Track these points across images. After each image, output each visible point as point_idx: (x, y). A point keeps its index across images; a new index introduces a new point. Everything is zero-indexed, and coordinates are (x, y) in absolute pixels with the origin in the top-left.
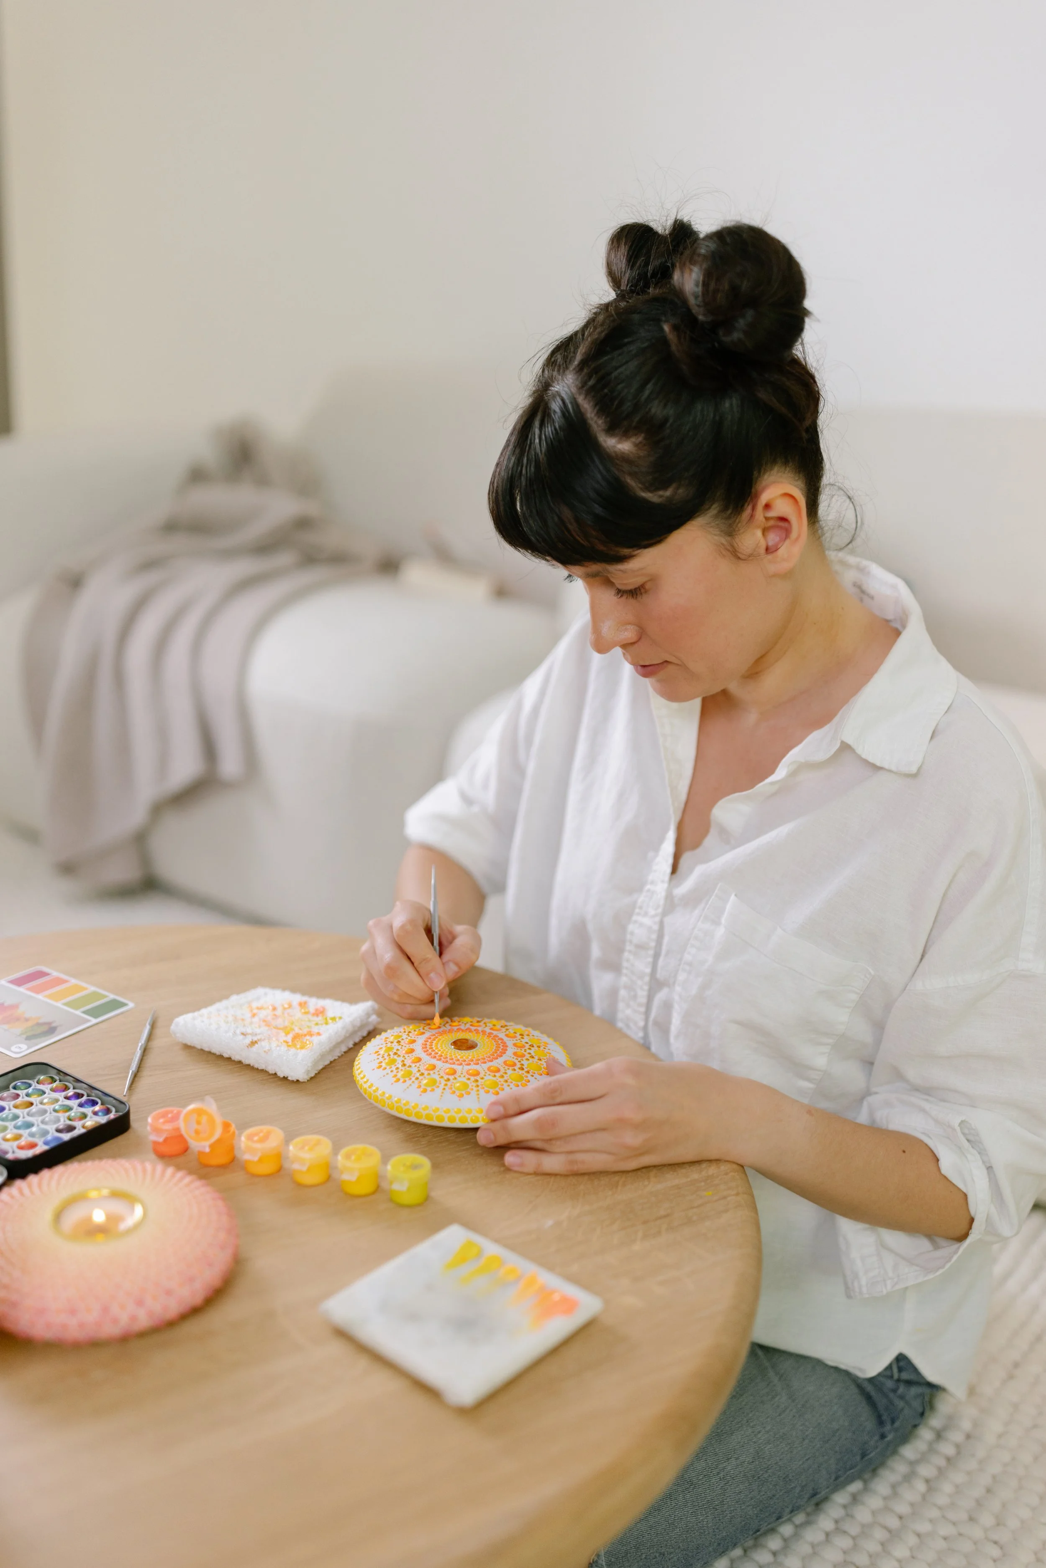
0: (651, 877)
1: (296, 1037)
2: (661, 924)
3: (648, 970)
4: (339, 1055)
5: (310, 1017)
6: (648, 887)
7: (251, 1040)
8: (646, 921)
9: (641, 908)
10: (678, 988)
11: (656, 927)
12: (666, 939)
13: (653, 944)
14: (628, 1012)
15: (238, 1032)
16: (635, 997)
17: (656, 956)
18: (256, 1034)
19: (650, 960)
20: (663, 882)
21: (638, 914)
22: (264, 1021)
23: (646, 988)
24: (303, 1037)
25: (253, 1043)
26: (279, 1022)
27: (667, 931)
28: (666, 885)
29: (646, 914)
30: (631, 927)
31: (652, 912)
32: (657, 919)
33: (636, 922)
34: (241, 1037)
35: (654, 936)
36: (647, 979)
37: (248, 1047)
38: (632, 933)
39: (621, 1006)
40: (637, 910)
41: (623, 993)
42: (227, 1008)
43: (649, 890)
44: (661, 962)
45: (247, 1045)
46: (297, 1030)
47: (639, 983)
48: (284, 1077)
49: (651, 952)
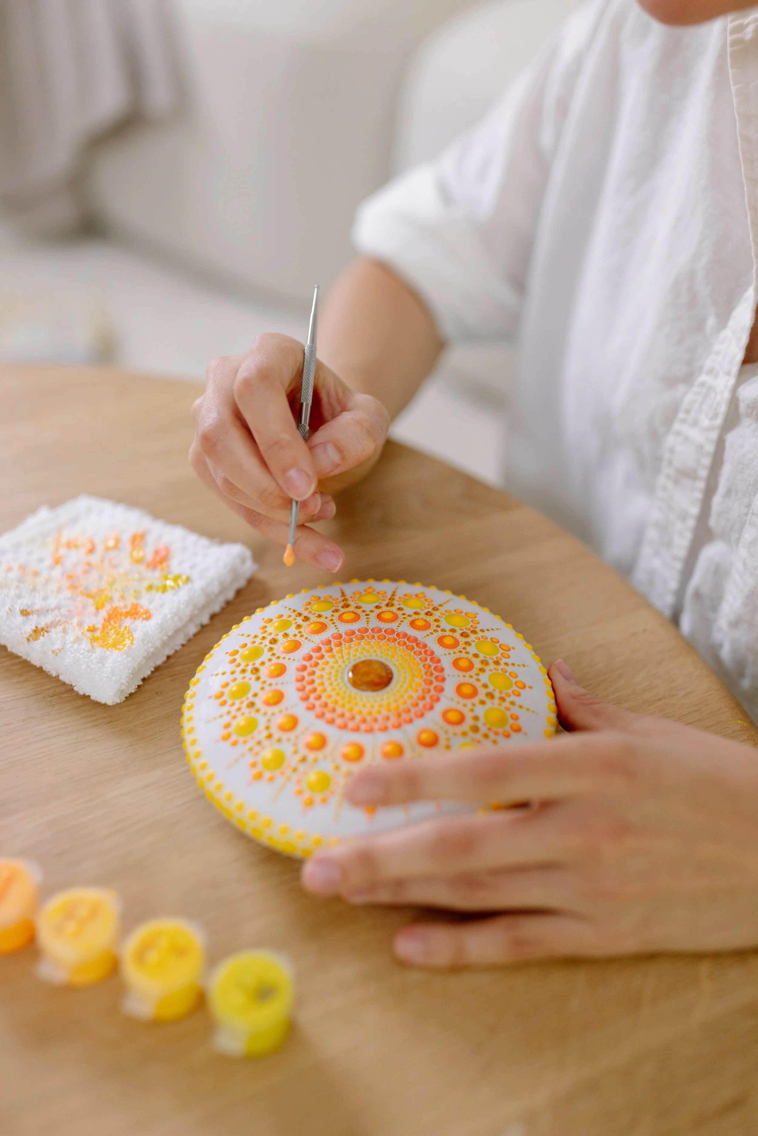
0: (708, 363)
1: (114, 616)
2: (720, 445)
3: (695, 510)
4: (184, 642)
5: (142, 568)
6: (703, 378)
7: (34, 628)
8: (695, 434)
9: (688, 412)
10: (743, 551)
11: (710, 448)
12: (726, 471)
13: (704, 473)
14: (656, 563)
15: (18, 608)
16: (669, 545)
17: (710, 491)
18: (48, 611)
19: (699, 495)
20: (728, 374)
21: (684, 421)
22: (70, 577)
23: (689, 535)
24: (123, 618)
25: (37, 632)
26: (92, 582)
27: (728, 454)
28: (732, 381)
29: (695, 423)
30: (670, 440)
31: (706, 422)
32: (714, 435)
33: (678, 433)
34: (20, 619)
35: (707, 461)
36: (691, 523)
37: (28, 640)
38: (672, 451)
39: (646, 551)
40: (681, 415)
41: (652, 534)
42: (17, 547)
43: (703, 384)
44: (717, 499)
45: (27, 636)
46: (118, 604)
47: (679, 525)
48: (84, 695)
49: (701, 485)
